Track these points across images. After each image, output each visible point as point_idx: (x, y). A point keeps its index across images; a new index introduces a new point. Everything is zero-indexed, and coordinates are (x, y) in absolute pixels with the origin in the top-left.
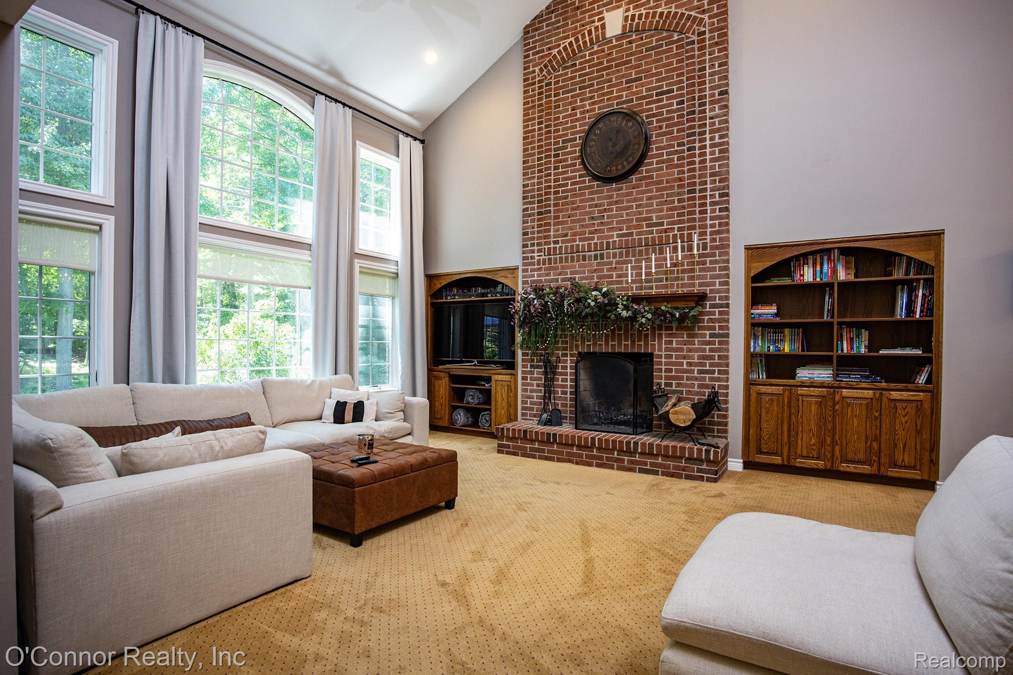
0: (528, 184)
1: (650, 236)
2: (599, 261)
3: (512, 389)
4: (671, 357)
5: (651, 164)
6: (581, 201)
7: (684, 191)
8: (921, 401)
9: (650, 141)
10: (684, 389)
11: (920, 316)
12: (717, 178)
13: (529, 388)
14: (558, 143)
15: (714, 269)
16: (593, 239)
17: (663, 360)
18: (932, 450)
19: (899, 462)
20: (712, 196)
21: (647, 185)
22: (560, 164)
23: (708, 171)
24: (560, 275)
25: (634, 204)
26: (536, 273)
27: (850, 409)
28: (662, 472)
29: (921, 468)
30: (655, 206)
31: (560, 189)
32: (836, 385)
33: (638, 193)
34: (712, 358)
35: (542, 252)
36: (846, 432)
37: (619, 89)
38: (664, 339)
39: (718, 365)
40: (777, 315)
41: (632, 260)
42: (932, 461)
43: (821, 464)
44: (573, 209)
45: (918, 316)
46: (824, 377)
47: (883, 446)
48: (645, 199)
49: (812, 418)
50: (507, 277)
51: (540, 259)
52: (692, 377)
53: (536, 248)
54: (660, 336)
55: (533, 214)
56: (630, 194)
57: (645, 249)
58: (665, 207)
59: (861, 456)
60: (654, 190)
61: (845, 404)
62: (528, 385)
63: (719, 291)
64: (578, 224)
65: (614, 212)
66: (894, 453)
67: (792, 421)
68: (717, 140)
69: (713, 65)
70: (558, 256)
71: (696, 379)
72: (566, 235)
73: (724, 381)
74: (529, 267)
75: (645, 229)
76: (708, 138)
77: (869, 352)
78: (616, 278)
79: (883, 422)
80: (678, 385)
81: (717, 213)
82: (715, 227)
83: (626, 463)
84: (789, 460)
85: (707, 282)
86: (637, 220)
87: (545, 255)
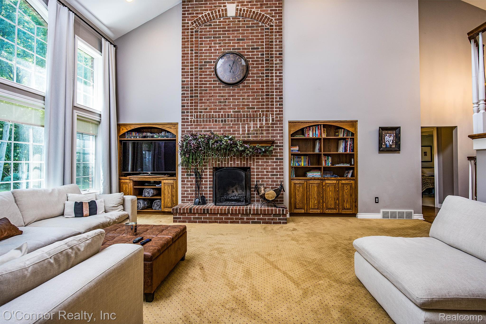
0: (185, 81)
1: (249, 113)
2: (224, 123)
3: (174, 187)
4: (258, 169)
5: (249, 80)
6: (214, 93)
7: (264, 95)
8: (352, 184)
9: (249, 70)
10: (265, 183)
11: (349, 152)
12: (278, 91)
13: (186, 186)
14: (202, 62)
15: (277, 130)
16: (221, 112)
17: (255, 170)
18: (355, 202)
19: (346, 208)
20: (276, 98)
21: (247, 89)
22: (203, 73)
23: (274, 87)
24: (203, 128)
25: (241, 98)
26: (189, 127)
27: (328, 188)
28: (262, 222)
29: (352, 209)
30: (251, 99)
31: (203, 86)
32: (323, 179)
33: (243, 93)
34: (277, 169)
35: (193, 116)
36: (327, 197)
37: (234, 42)
38: (255, 161)
39: (279, 172)
40: (298, 151)
41: (240, 124)
42: (356, 206)
43: (319, 211)
44: (210, 97)
45: (348, 152)
46: (317, 176)
47: (340, 202)
48: (246, 96)
49: (315, 193)
50: (171, 128)
51: (192, 120)
52: (268, 177)
53: (189, 114)
54: (254, 159)
55: (188, 97)
56: (239, 93)
57: (246, 119)
58: (255, 100)
59: (333, 206)
60: (251, 92)
61: (327, 186)
62: (185, 184)
63: (279, 140)
64: (213, 104)
65: (231, 100)
66: (344, 204)
67: (308, 194)
68: (278, 74)
69: (276, 41)
70: (202, 119)
71: (270, 178)
72: (206, 109)
73: (282, 179)
74: (186, 124)
75: (246, 110)
76: (274, 73)
77: (332, 165)
78: (232, 132)
79: (340, 192)
80: (262, 181)
81: (278, 106)
82: (277, 112)
83: (245, 220)
84: (307, 211)
85: (274, 136)
86: (242, 105)
87: (195, 118)
